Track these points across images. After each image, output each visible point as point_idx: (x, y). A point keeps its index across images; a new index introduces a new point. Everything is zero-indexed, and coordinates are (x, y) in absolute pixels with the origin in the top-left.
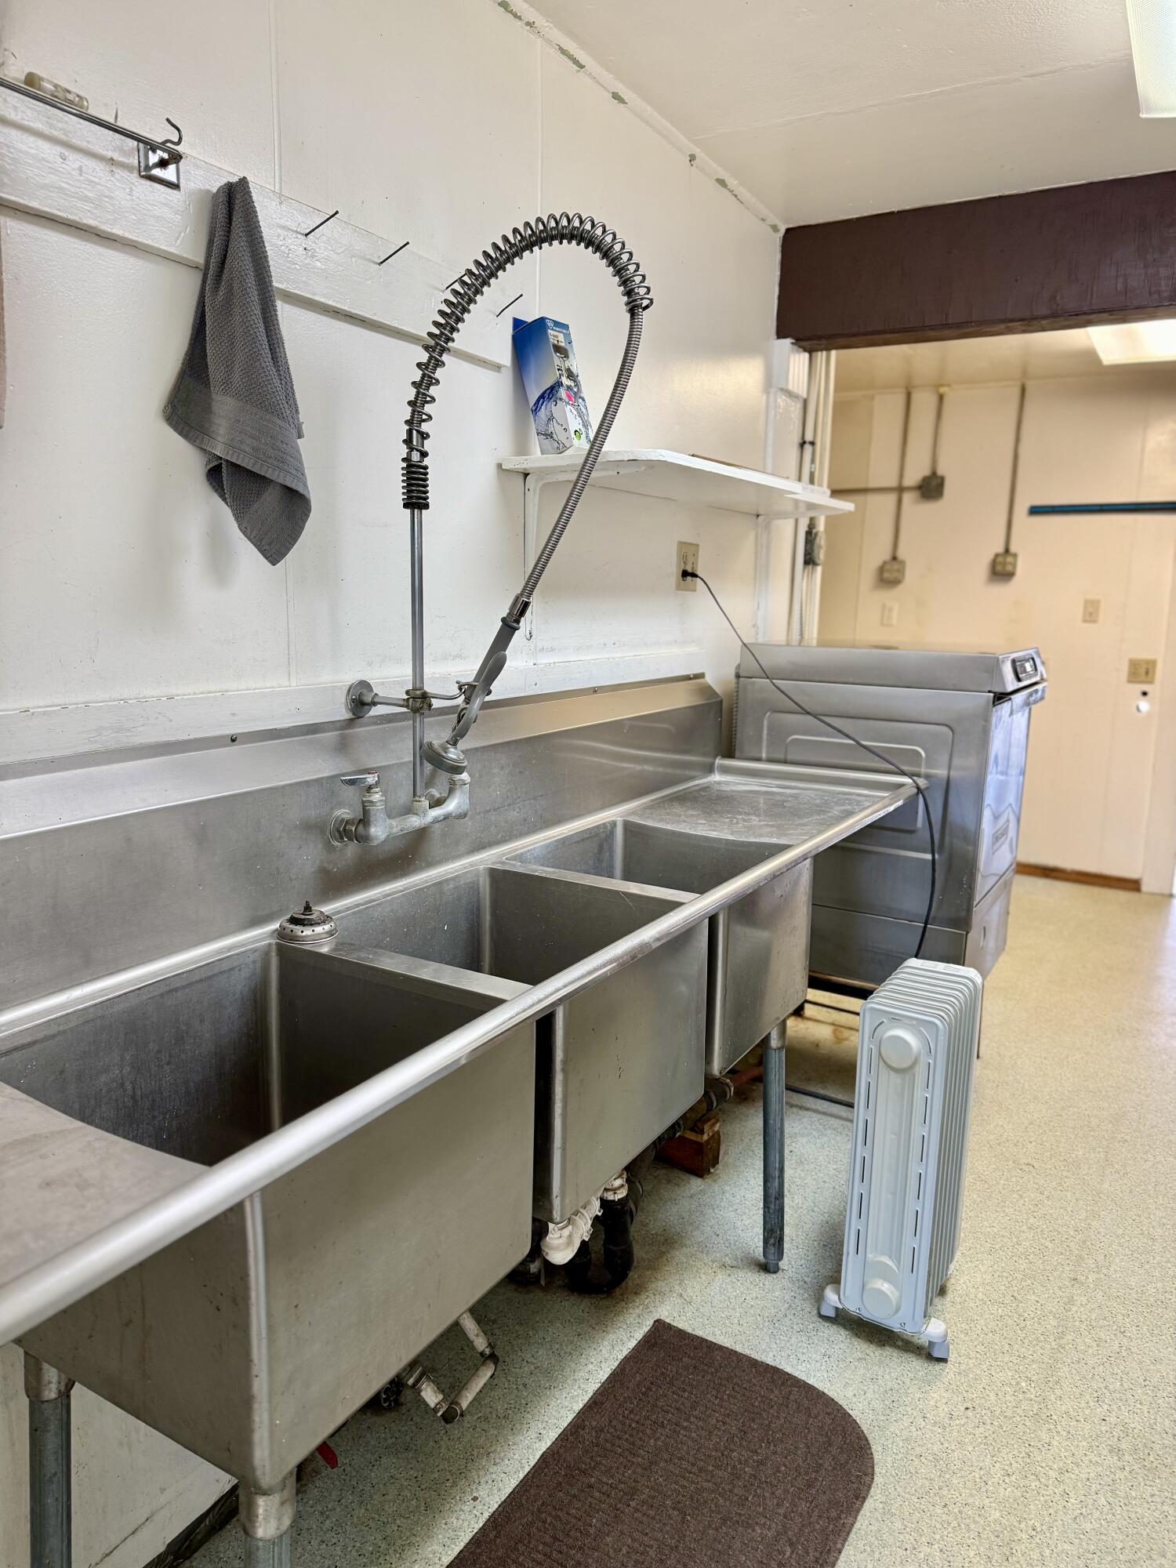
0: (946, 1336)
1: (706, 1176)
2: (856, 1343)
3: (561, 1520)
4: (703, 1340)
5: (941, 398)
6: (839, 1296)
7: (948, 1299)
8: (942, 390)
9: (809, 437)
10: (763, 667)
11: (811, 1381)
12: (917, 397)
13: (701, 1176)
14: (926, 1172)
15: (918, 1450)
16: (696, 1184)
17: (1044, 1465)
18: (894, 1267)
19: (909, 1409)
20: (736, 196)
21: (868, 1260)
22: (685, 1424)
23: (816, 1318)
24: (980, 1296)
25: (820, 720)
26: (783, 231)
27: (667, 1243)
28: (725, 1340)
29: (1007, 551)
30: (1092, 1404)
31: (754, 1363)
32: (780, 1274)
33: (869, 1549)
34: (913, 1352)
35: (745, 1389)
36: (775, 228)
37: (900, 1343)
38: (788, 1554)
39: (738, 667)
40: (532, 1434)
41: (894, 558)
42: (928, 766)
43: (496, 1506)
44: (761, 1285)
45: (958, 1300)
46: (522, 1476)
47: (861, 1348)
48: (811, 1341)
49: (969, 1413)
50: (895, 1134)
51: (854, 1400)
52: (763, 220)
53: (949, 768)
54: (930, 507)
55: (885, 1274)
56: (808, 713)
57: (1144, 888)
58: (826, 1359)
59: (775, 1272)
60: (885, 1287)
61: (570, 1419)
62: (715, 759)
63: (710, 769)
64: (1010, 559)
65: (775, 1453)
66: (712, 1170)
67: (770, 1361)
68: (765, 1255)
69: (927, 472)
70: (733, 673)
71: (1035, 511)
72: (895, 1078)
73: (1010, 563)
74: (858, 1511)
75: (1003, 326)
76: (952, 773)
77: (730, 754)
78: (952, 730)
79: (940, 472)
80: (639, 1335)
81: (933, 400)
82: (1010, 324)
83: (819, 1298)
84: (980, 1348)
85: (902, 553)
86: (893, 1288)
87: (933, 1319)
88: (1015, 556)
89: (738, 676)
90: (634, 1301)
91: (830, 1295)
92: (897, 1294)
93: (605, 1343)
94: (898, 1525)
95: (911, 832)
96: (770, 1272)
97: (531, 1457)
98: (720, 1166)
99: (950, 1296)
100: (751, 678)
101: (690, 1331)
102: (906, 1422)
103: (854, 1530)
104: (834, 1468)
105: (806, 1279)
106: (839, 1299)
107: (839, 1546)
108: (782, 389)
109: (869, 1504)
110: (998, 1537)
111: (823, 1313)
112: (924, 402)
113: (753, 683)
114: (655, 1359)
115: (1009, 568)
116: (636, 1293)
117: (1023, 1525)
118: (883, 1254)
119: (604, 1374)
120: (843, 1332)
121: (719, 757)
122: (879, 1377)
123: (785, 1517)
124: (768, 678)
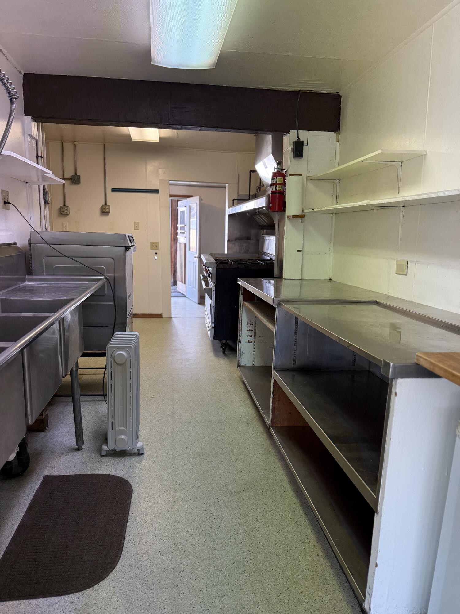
0: (143, 446)
1: (45, 431)
2: (115, 459)
3: (33, 542)
4: (64, 476)
5: (75, 146)
6: (107, 446)
7: (139, 439)
8: (75, 143)
9: (40, 155)
10: (45, 240)
11: (105, 473)
12: (65, 145)
13: (43, 431)
14: (132, 396)
15: (143, 478)
16: (42, 434)
17: (178, 468)
18: (125, 429)
19: (137, 469)
20: (6, 57)
21: (116, 430)
22: (67, 499)
23: (100, 457)
24: (148, 435)
25: (72, 259)
26: (23, 73)
27: (39, 454)
28: (72, 473)
29: (106, 204)
30: (186, 450)
31: (84, 475)
32: (83, 450)
33: (137, 506)
34: (133, 455)
35: (84, 483)
36: (20, 72)
37: (129, 454)
38: (114, 517)
39: (30, 240)
40: (10, 524)
41: (65, 205)
42: (107, 273)
43: (5, 549)
44: (78, 454)
45: (142, 438)
46: (11, 537)
47: (117, 460)
48: (101, 463)
49: (154, 464)
50: (121, 386)
51: (120, 473)
52: (16, 68)
53: (114, 274)
54: (74, 187)
55: (122, 432)
56: (66, 257)
57: (163, 317)
58: (107, 466)
59: (82, 450)
60: (123, 437)
61: (23, 515)
62: (26, 276)
63: (24, 280)
64: (107, 207)
65: (101, 495)
66: (47, 428)
67: (89, 473)
68: (77, 445)
69: (73, 174)
70: (27, 243)
71: (114, 190)
72: (120, 368)
73: (108, 209)
74: (131, 498)
75: (110, 123)
76: (115, 275)
77: (30, 274)
78: (113, 259)
79: (78, 174)
80: (39, 483)
81: (72, 147)
82: (112, 123)
83: (100, 450)
84: (152, 447)
85: (67, 203)
86: (125, 436)
87: (138, 443)
88: (109, 206)
89: (30, 244)
90: (33, 474)
91: (105, 447)
92: (127, 438)
93: (27, 489)
94: (143, 497)
95: (104, 296)
96: (80, 450)
97: (12, 531)
98: (49, 426)
99: (139, 438)
100: (36, 244)
101: (58, 475)
102: (137, 472)
103: (131, 503)
104: (120, 491)
105: (93, 448)
106: (108, 447)
107: (128, 508)
108: (29, 135)
109: (133, 496)
110: (171, 488)
111: (102, 454)
112: (68, 147)
113: (37, 246)
114: (49, 486)
115: (107, 210)
116: (32, 472)
117: (176, 483)
118: (121, 427)
119: (31, 498)
120: (110, 458)
121: (27, 275)
122: (125, 465)
123: (109, 509)
124: (48, 244)
